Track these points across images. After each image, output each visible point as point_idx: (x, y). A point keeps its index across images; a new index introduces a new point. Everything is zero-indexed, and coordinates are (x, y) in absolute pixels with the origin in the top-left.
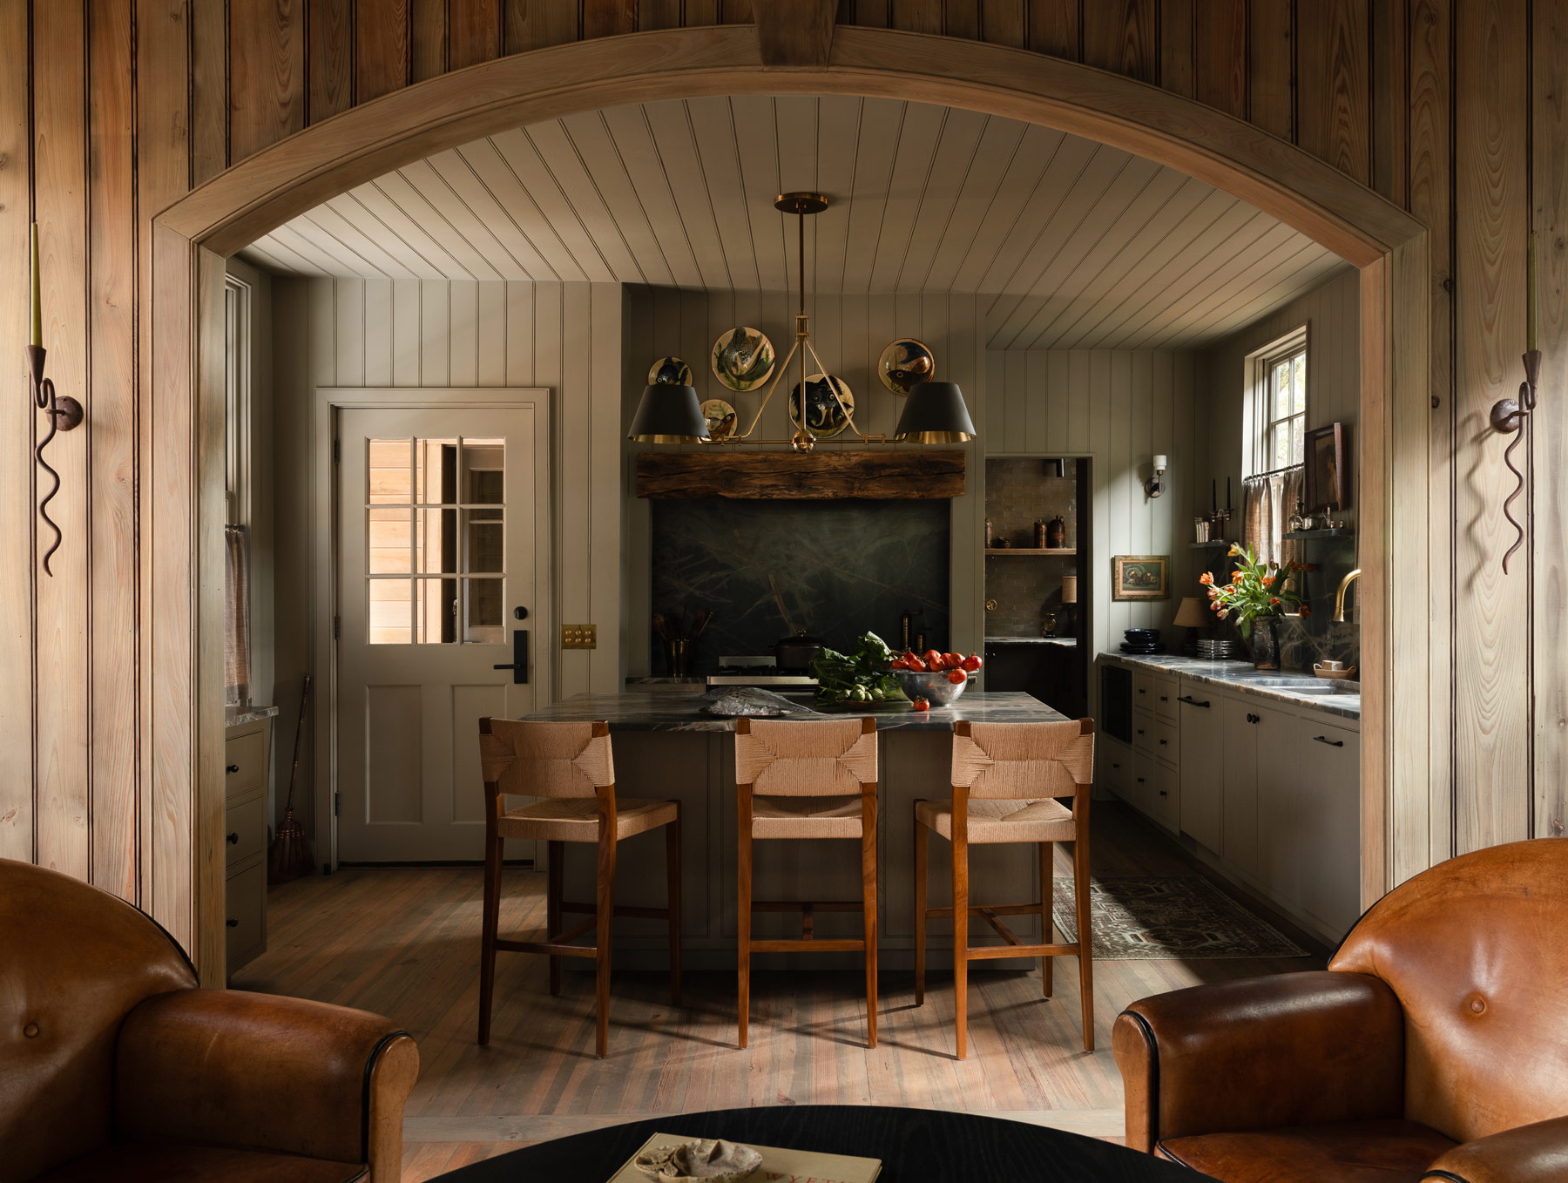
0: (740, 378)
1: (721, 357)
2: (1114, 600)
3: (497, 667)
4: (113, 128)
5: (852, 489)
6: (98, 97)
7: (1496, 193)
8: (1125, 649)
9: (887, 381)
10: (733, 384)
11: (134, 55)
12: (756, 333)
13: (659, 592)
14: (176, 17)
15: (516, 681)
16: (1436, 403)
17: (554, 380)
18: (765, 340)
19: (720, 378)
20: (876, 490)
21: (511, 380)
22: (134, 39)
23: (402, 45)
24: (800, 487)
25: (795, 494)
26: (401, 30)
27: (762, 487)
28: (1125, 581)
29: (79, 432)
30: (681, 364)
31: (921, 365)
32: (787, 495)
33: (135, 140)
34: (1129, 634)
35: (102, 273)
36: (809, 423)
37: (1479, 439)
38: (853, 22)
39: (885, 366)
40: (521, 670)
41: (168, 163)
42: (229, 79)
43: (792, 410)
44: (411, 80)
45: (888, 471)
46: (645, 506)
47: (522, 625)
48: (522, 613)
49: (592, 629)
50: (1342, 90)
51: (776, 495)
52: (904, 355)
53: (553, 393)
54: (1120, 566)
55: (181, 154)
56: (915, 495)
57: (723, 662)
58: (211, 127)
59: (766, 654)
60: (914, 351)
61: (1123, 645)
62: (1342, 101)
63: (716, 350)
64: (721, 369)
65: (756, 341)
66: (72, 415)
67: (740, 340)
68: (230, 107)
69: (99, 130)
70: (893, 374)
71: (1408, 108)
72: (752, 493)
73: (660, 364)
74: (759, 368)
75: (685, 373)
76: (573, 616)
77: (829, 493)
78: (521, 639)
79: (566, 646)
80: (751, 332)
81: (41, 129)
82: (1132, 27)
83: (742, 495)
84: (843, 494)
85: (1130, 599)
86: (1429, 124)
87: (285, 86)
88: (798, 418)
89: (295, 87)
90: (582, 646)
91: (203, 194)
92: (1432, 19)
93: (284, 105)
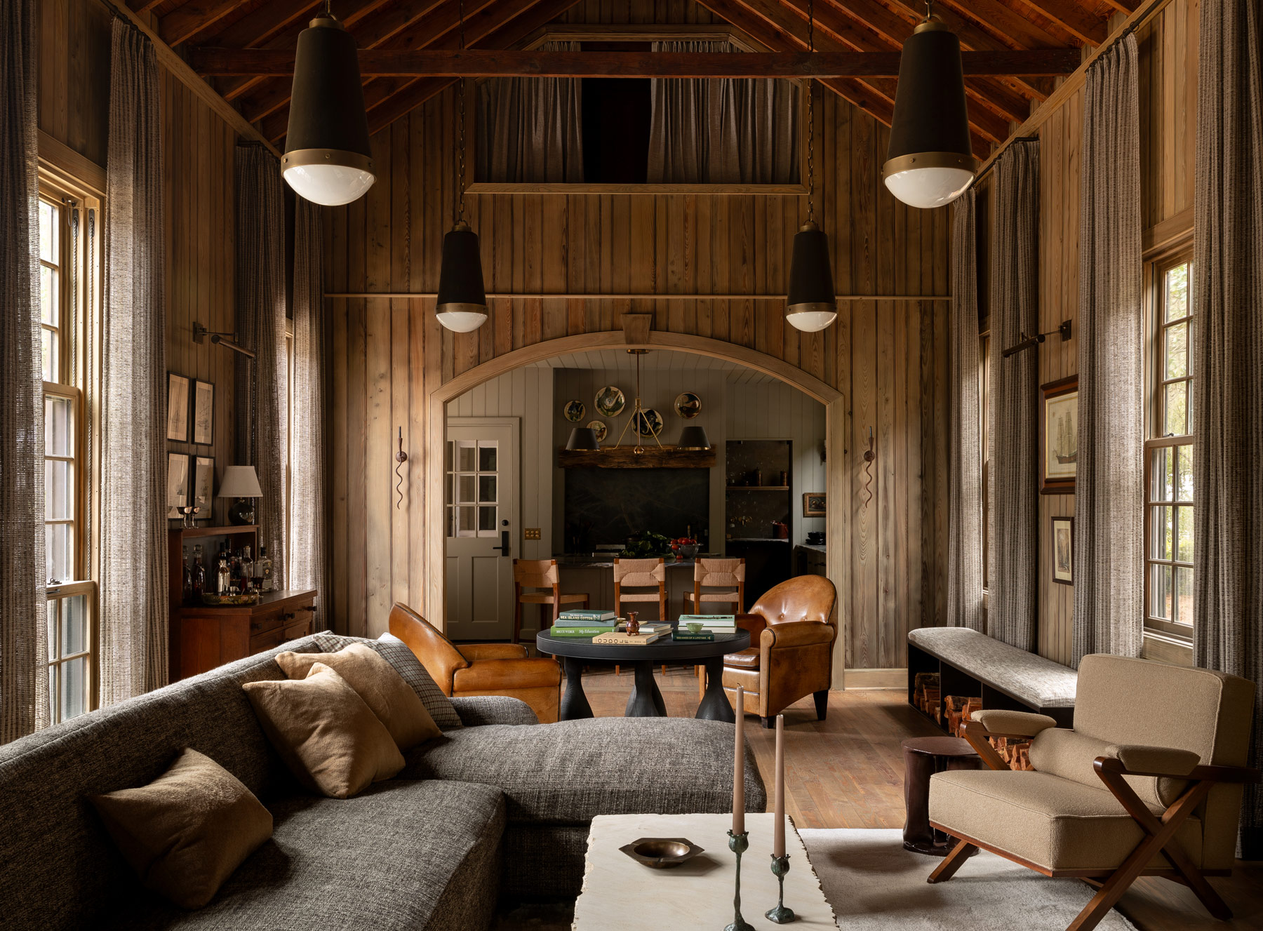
0: (608, 410)
1: (600, 400)
2: (804, 516)
3: (494, 548)
4: (417, 365)
5: (662, 464)
6: (413, 355)
7: (866, 383)
8: (808, 542)
9: (678, 412)
10: (605, 413)
11: (424, 342)
12: (616, 389)
13: (568, 513)
14: (437, 330)
15: (503, 555)
16: (845, 452)
17: (521, 413)
18: (620, 393)
19: (598, 410)
20: (673, 464)
21: (500, 414)
22: (424, 337)
23: (509, 338)
24: (637, 462)
25: (635, 466)
26: (509, 333)
27: (619, 463)
28: (810, 506)
29: (406, 464)
30: (580, 404)
31: (695, 404)
32: (630, 466)
33: (424, 369)
34: (810, 534)
35: (413, 412)
36: (641, 432)
37: (860, 464)
38: (655, 330)
39: (678, 405)
40: (505, 550)
41: (435, 377)
42: (454, 349)
43: (633, 426)
44: (512, 350)
45: (679, 455)
46: (562, 472)
47: (505, 529)
48: (506, 523)
49: (539, 530)
50: (815, 350)
51: (625, 466)
52: (687, 400)
53: (521, 419)
54: (807, 498)
55: (439, 373)
56: (692, 466)
57: (598, 547)
58: (449, 365)
59: (619, 544)
60: (691, 398)
61: (807, 540)
62: (815, 353)
63: (596, 400)
64: (599, 406)
65: (616, 393)
66: (403, 457)
67: (608, 393)
68: (454, 358)
69: (413, 366)
70: (681, 409)
71: (837, 356)
72: (614, 465)
73: (570, 404)
74: (618, 405)
75: (582, 408)
76: (528, 524)
77: (651, 466)
78: (505, 535)
79: (526, 538)
80: (614, 389)
81: (394, 366)
82: (746, 330)
83: (609, 466)
84: (657, 466)
85: (813, 516)
86: (844, 361)
87: (472, 351)
88: (636, 430)
89: (475, 352)
90: (534, 538)
91: (446, 386)
92: (844, 327)
93: (471, 357)
